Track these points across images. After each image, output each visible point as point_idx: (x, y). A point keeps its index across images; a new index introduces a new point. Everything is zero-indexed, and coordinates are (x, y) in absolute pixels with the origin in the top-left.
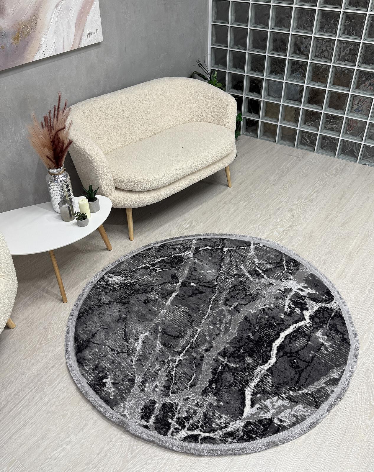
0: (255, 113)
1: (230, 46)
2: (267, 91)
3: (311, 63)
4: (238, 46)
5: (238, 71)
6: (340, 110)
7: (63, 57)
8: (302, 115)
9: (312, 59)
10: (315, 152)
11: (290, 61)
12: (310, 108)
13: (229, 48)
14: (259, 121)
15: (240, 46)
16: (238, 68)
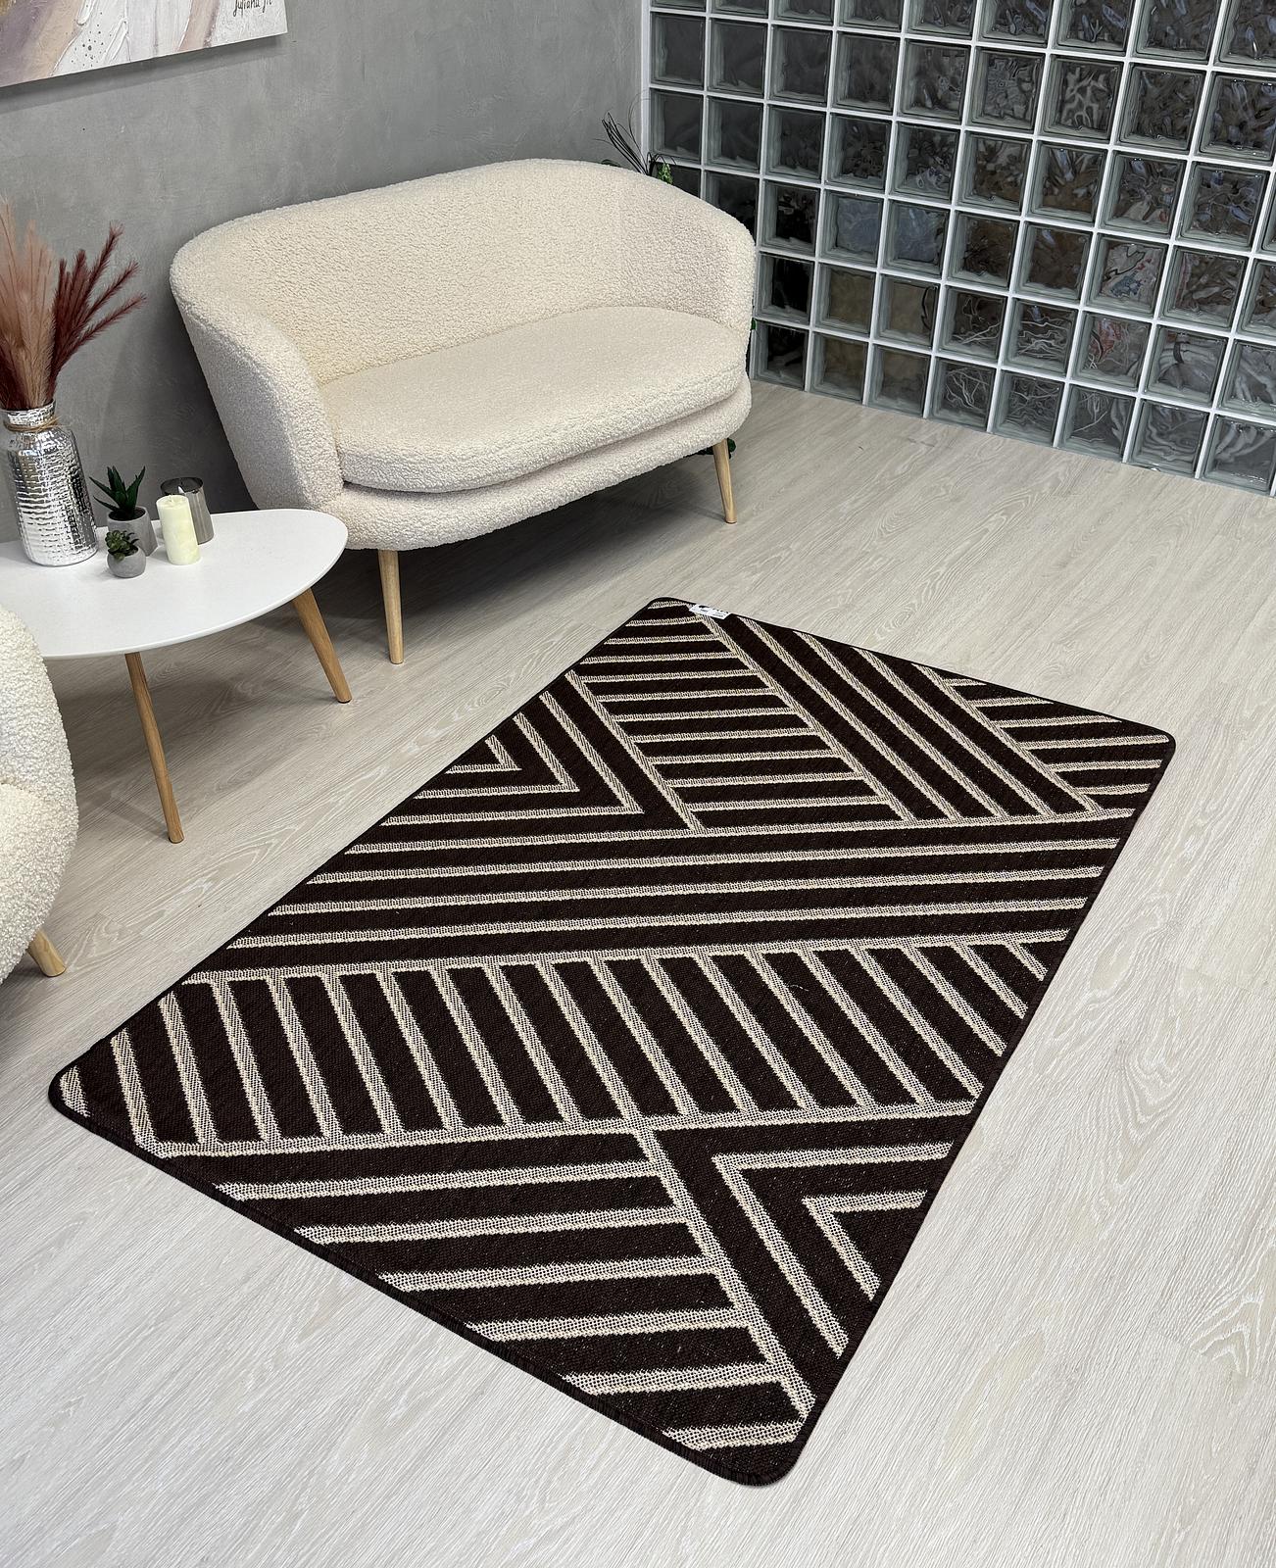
0: (794, 307)
1: (711, 85)
2: (834, 232)
3: (971, 133)
4: (737, 85)
5: (740, 168)
6: (1064, 289)
8: (945, 307)
9: (971, 122)
10: (988, 430)
11: (902, 129)
12: (971, 282)
13: (708, 90)
14: (808, 331)
15: (742, 84)
16: (737, 156)
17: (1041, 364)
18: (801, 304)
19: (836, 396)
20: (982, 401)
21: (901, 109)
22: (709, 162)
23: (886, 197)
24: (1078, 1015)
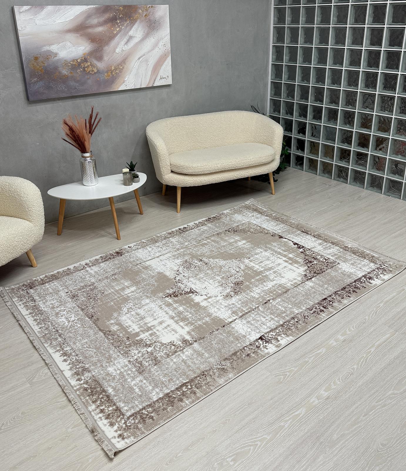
0: (301, 150)
1: (283, 98)
3: (342, 109)
4: (289, 98)
5: (289, 117)
6: (365, 148)
8: (336, 152)
9: (342, 107)
10: (348, 183)
11: (326, 108)
12: (343, 146)
14: (304, 156)
15: (290, 98)
16: (289, 114)
17: (361, 167)
18: (303, 150)
19: (311, 173)
20: (347, 176)
21: (326, 104)
22: (282, 115)
23: (322, 124)
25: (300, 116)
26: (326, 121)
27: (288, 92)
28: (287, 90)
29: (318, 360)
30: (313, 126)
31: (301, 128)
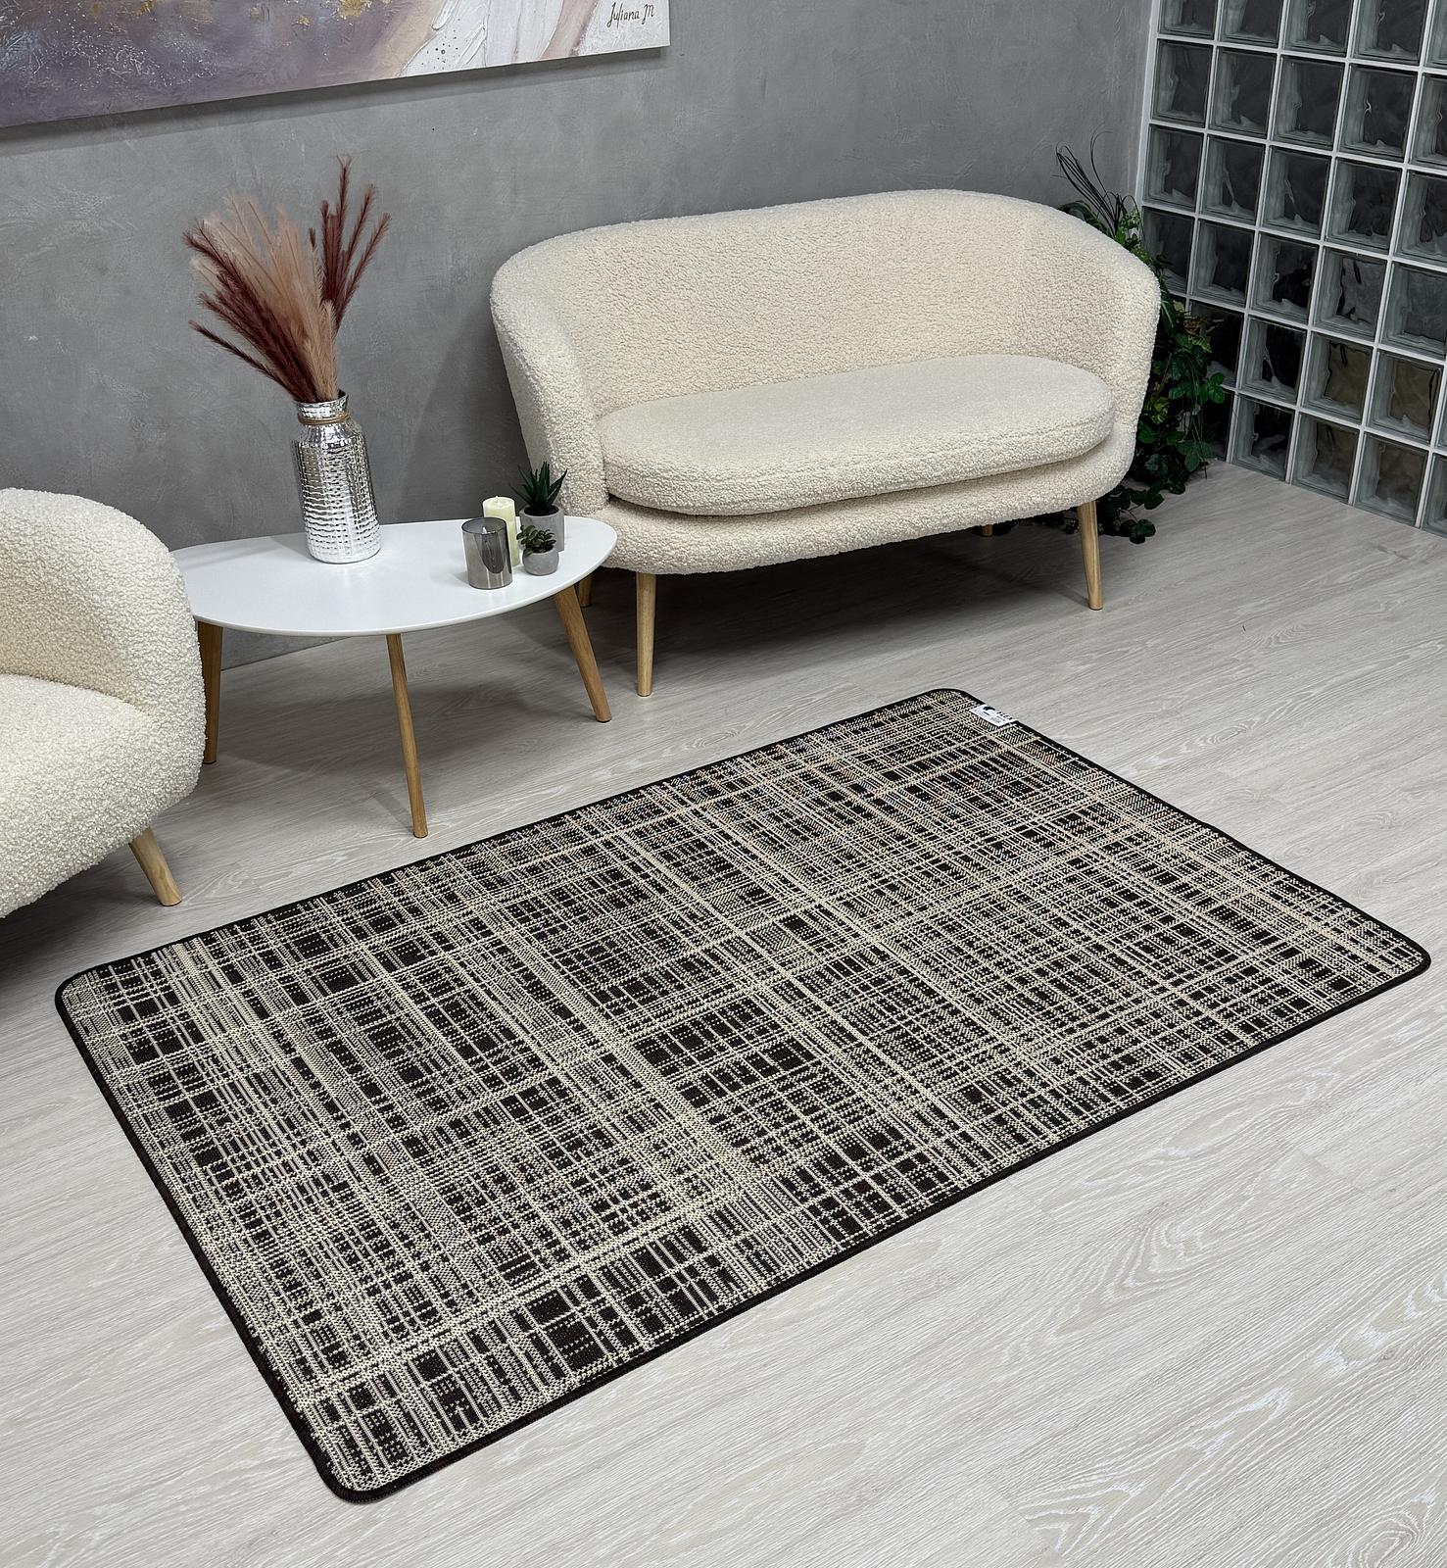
0: (1282, 381)
1: (1215, 123)
4: (1240, 122)
5: (1235, 218)
7: (516, 81)
11: (1416, 180)
13: (1209, 128)
14: (1294, 411)
15: (1246, 122)
16: (1235, 205)
18: (1290, 379)
19: (1321, 491)
21: (1415, 156)
22: (1205, 210)
23: (1390, 258)
24: (1130, 1167)
25: (1288, 213)
26: (1413, 242)
27: (1237, 91)
28: (1235, 85)
29: (1249, 1450)
30: (1348, 263)
31: (1292, 271)
